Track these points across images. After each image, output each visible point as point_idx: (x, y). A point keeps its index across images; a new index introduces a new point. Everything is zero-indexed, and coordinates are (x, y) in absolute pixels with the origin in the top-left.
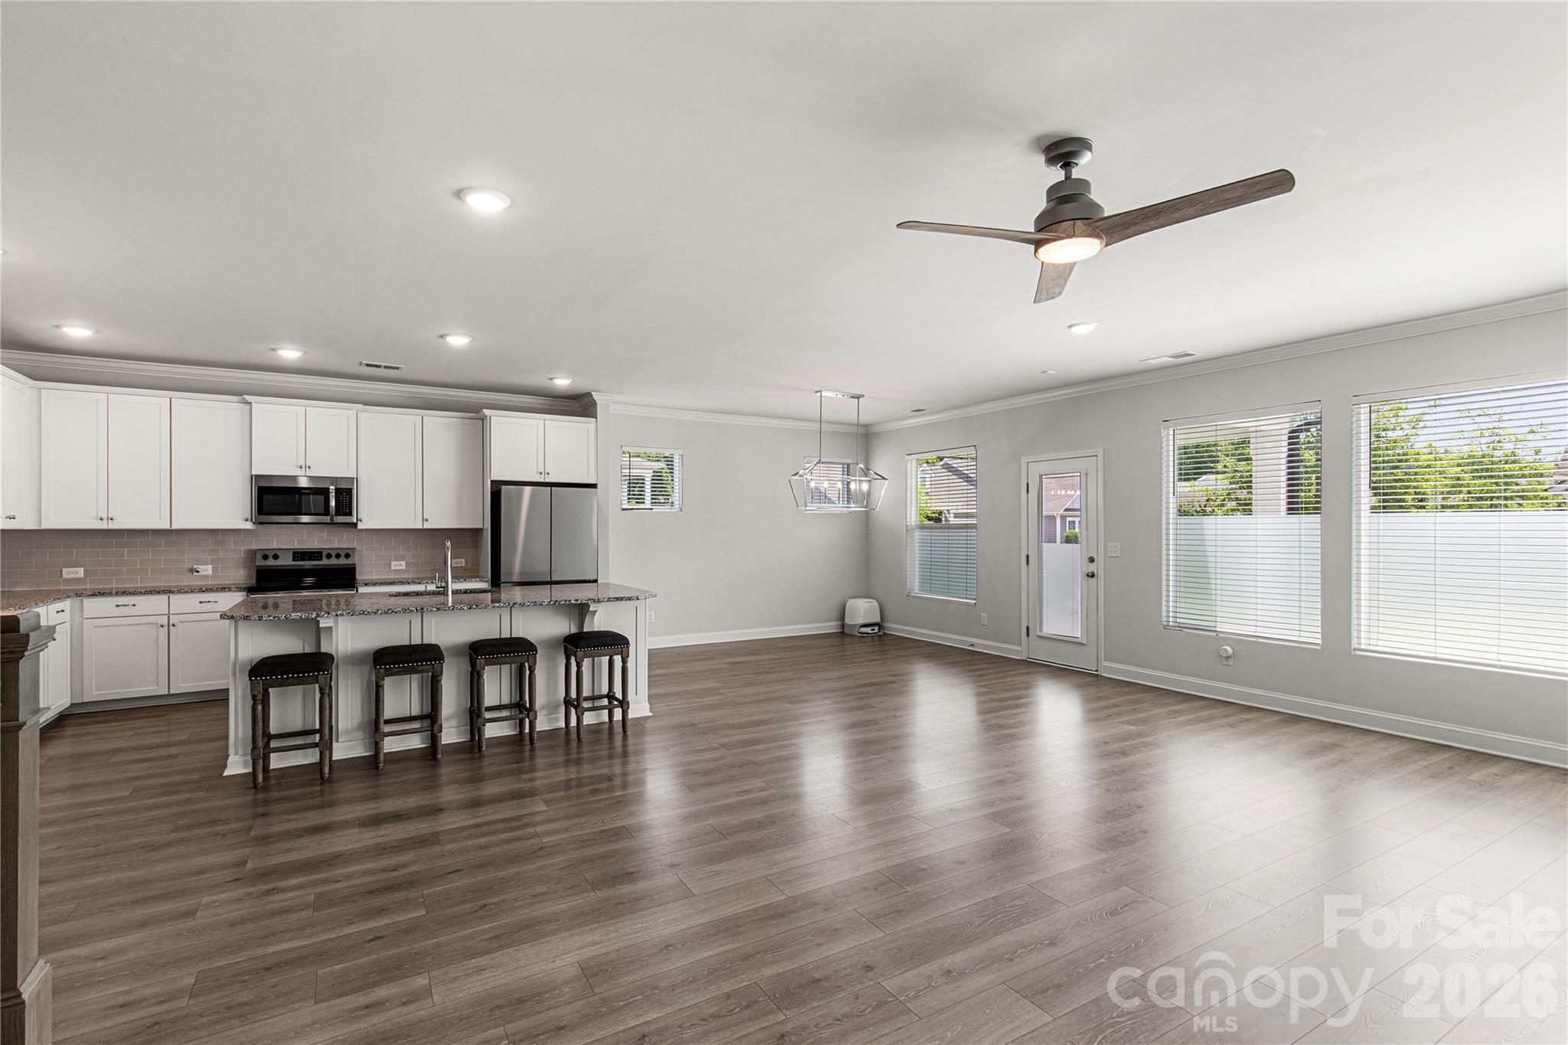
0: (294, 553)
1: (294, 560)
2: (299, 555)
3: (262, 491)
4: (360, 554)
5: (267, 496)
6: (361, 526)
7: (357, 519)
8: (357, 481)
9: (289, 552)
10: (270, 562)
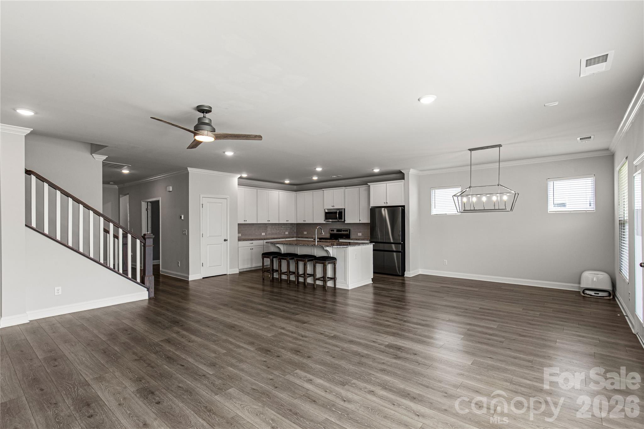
0: (337, 230)
1: (337, 232)
2: (338, 230)
3: (326, 213)
4: (351, 230)
5: (327, 215)
6: (346, 222)
7: (344, 220)
8: (344, 209)
9: (336, 229)
10: (332, 232)
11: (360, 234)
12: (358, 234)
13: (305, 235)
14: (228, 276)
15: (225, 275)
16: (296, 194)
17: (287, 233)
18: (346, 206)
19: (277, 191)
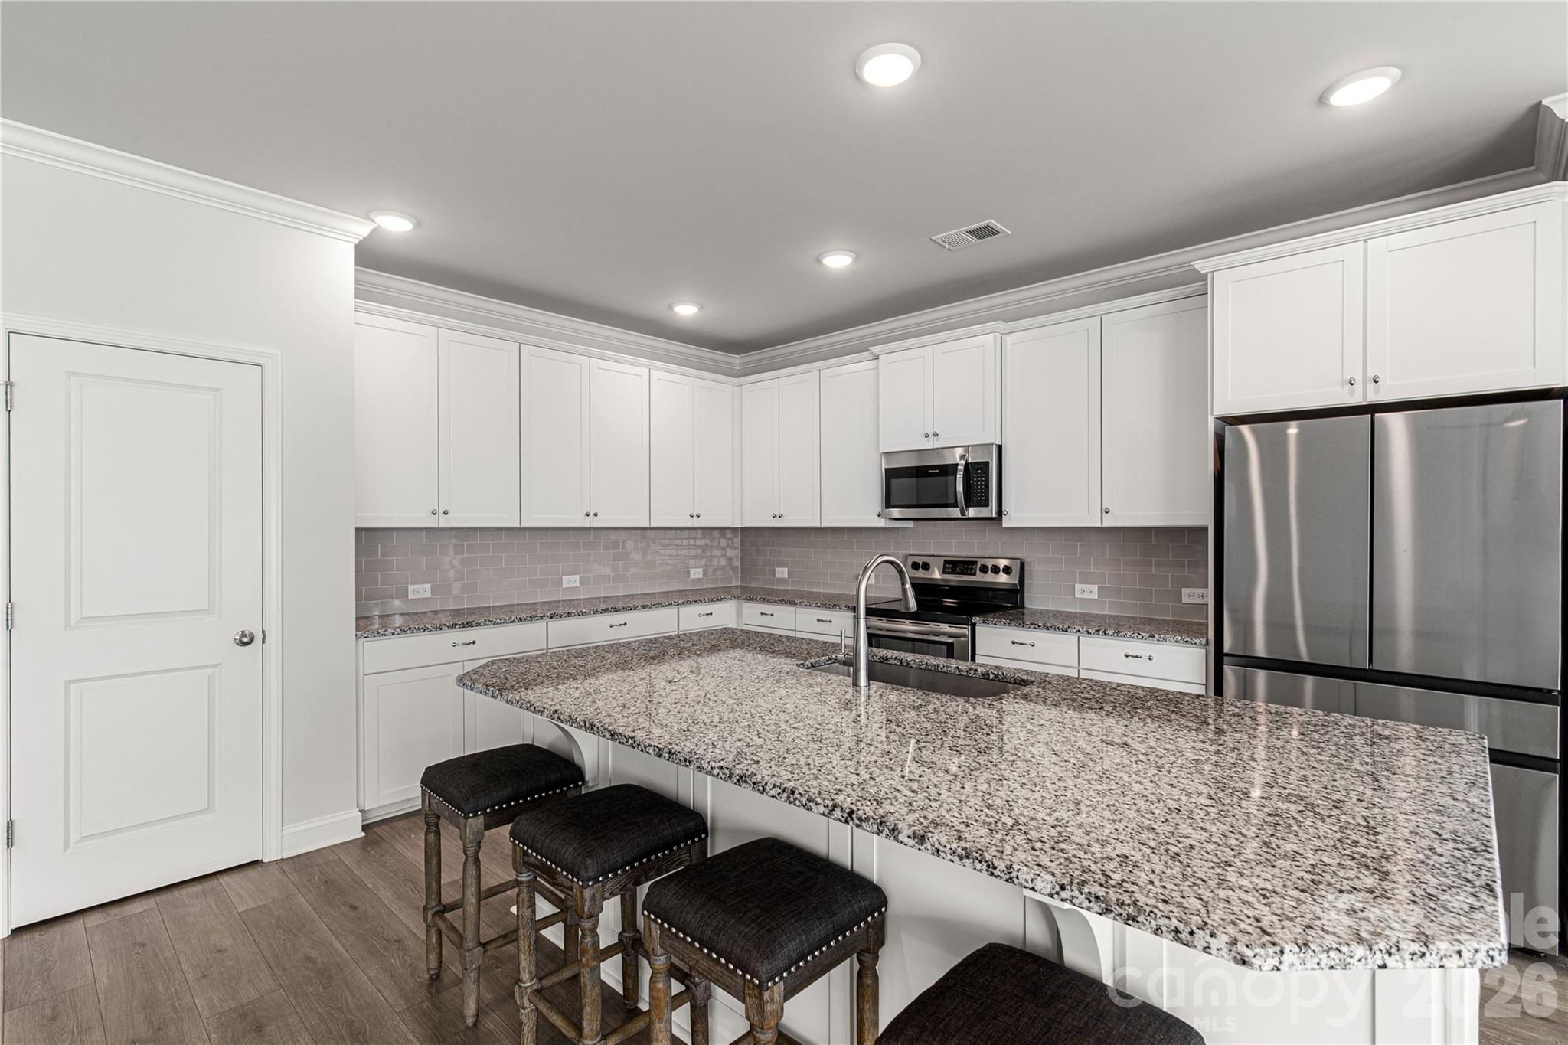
0: (945, 563)
1: (944, 572)
2: (954, 565)
3: (891, 474)
4: (1026, 568)
5: (894, 481)
6: (1007, 523)
7: (1000, 512)
8: (1000, 448)
9: (941, 561)
10: (921, 574)
11: (1087, 592)
12: (1078, 586)
13: (781, 581)
14: (274, 870)
15: (256, 862)
16: (737, 389)
17: (696, 573)
18: (1007, 432)
19: (640, 365)
